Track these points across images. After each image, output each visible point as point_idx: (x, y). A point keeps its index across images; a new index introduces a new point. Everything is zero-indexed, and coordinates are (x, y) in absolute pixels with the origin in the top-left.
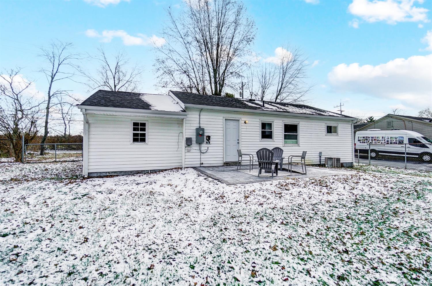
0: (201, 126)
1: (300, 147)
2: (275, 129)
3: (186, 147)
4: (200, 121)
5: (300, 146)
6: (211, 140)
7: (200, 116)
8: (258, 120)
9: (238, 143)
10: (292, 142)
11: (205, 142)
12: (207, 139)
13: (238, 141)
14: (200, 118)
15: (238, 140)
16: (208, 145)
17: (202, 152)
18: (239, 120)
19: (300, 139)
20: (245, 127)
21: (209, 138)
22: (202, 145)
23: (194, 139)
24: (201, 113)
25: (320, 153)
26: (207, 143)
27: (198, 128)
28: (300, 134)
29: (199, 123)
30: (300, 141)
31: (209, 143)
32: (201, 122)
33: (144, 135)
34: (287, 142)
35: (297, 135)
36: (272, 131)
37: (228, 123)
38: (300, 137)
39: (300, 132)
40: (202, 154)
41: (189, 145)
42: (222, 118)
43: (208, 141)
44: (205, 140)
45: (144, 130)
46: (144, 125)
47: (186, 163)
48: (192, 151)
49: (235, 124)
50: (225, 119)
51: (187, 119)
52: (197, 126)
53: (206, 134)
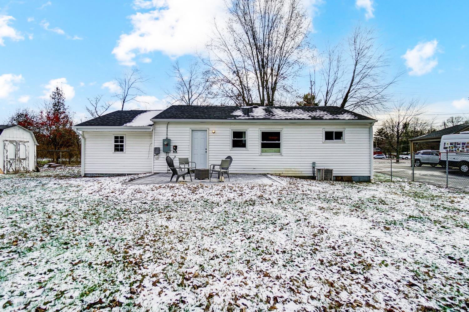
0: (168, 137)
2: (248, 137)
3: (154, 156)
4: (167, 133)
5: (283, 155)
6: (178, 149)
7: (167, 128)
8: (229, 129)
11: (172, 152)
12: (174, 149)
13: (206, 151)
14: (167, 130)
15: (206, 149)
16: (175, 154)
18: (206, 130)
19: (283, 147)
20: (214, 137)
21: (175, 148)
22: (170, 154)
23: (162, 149)
24: (169, 126)
25: (314, 163)
26: (174, 152)
27: (166, 139)
28: (284, 142)
29: (167, 135)
30: (283, 150)
31: (176, 152)
33: (122, 146)
34: (266, 151)
35: (279, 143)
36: (246, 140)
37: (196, 134)
38: (283, 145)
39: (283, 140)
41: (157, 154)
42: (189, 129)
43: (175, 150)
44: (172, 149)
45: (122, 142)
46: (122, 138)
47: (155, 169)
48: (160, 159)
49: (203, 134)
50: (192, 130)
51: (156, 131)
52: (165, 137)
53: (173, 144)
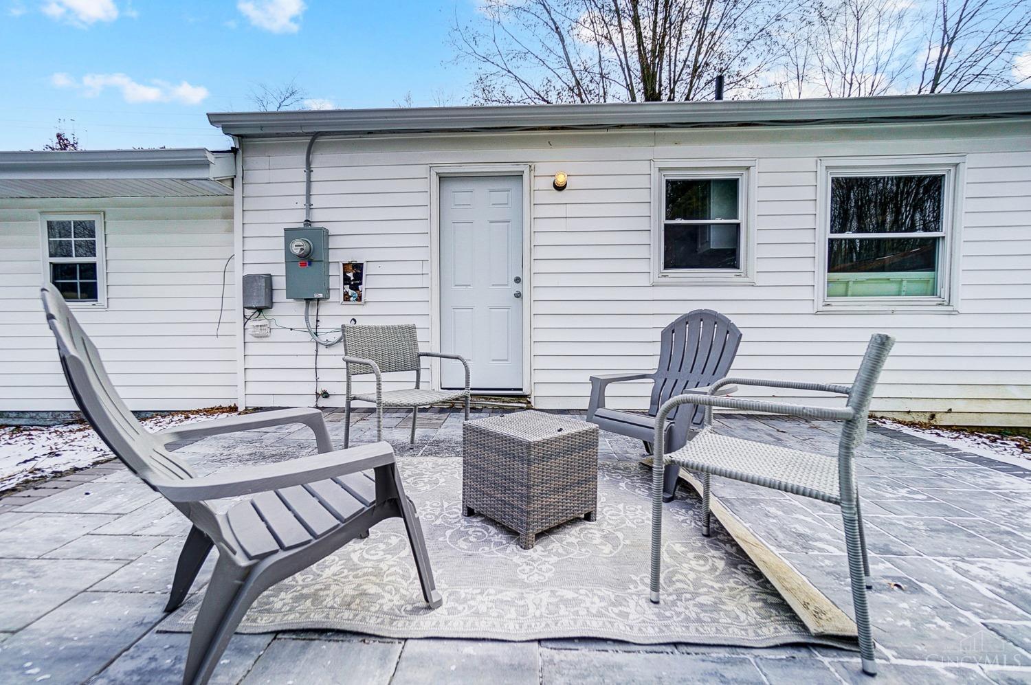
0: (317, 216)
1: (954, 313)
2: (756, 208)
3: (246, 319)
4: (308, 195)
5: (958, 304)
6: (367, 282)
7: (309, 170)
8: (644, 167)
9: (518, 295)
10: (894, 287)
11: (336, 296)
12: (346, 280)
13: (516, 288)
14: (309, 182)
15: (518, 280)
16: (353, 309)
17: (323, 338)
18: (520, 176)
19: (961, 264)
20: (560, 211)
21: (354, 276)
22: (325, 309)
23: (280, 283)
24: (318, 159)
26: (347, 297)
27: (302, 225)
28: (963, 235)
29: (309, 206)
30: (960, 278)
31: (359, 299)
32: (314, 200)
33: (90, 270)
34: (853, 288)
35: (935, 240)
36: (738, 225)
37: (462, 197)
38: (962, 249)
39: (963, 220)
40: (322, 350)
41: (260, 310)
42: (422, 169)
43: (355, 287)
44: (336, 282)
45: (91, 249)
46: (87, 229)
47: (252, 388)
48: (277, 335)
49: (501, 197)
50: (442, 178)
51: (250, 190)
52: (296, 219)
53: (339, 256)
